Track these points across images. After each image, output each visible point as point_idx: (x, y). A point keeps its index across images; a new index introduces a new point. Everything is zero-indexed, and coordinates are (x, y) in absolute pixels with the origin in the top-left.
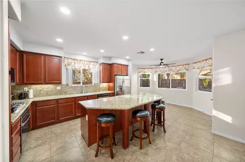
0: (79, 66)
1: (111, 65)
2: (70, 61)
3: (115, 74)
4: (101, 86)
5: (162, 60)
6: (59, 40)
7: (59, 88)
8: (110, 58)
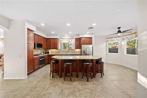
0: (65, 41)
1: (80, 39)
2: (61, 39)
3: (81, 43)
4: (76, 51)
5: (119, 28)
6: (53, 32)
7: (58, 51)
8: (79, 35)
